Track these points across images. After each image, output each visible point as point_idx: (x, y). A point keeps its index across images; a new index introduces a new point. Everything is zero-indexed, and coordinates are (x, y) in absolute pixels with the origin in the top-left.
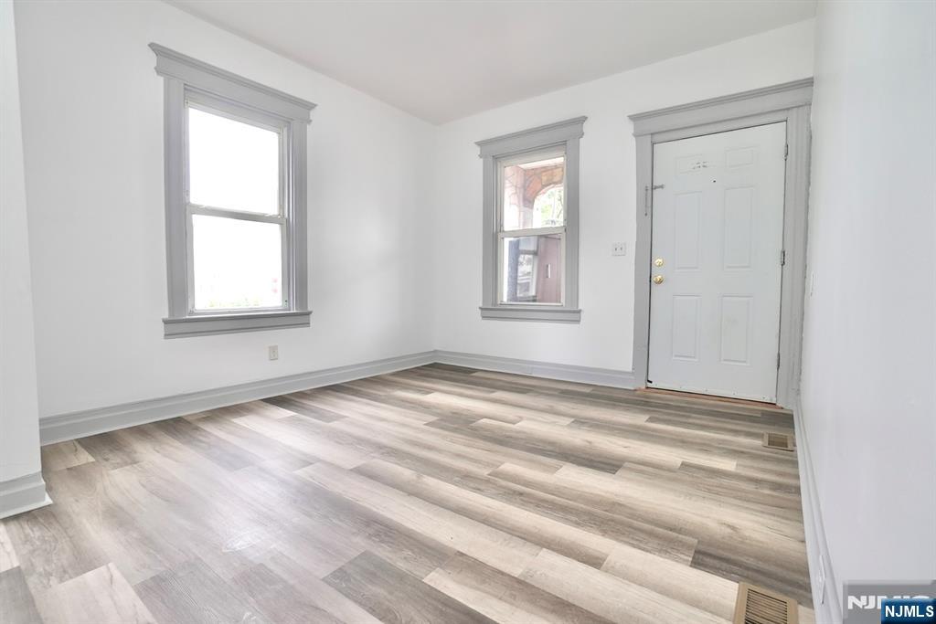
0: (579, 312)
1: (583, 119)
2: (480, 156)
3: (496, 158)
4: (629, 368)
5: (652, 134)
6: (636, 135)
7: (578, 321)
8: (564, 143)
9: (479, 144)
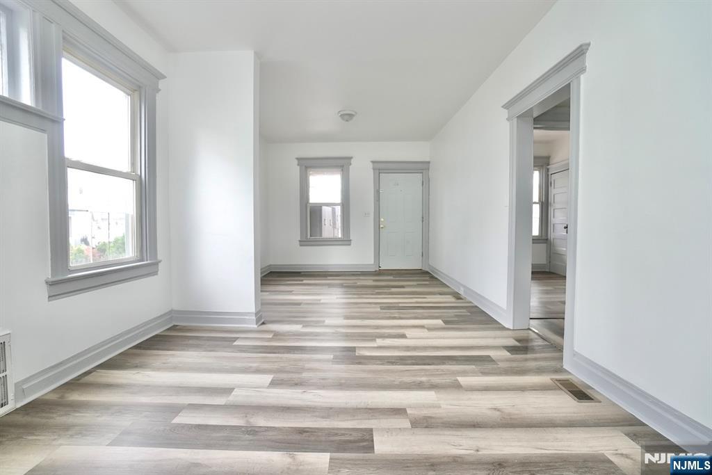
0: (351, 240)
1: (351, 158)
2: (298, 165)
3: (306, 167)
4: (373, 263)
5: (379, 169)
6: (374, 169)
7: (350, 245)
8: (343, 166)
9: (297, 159)
